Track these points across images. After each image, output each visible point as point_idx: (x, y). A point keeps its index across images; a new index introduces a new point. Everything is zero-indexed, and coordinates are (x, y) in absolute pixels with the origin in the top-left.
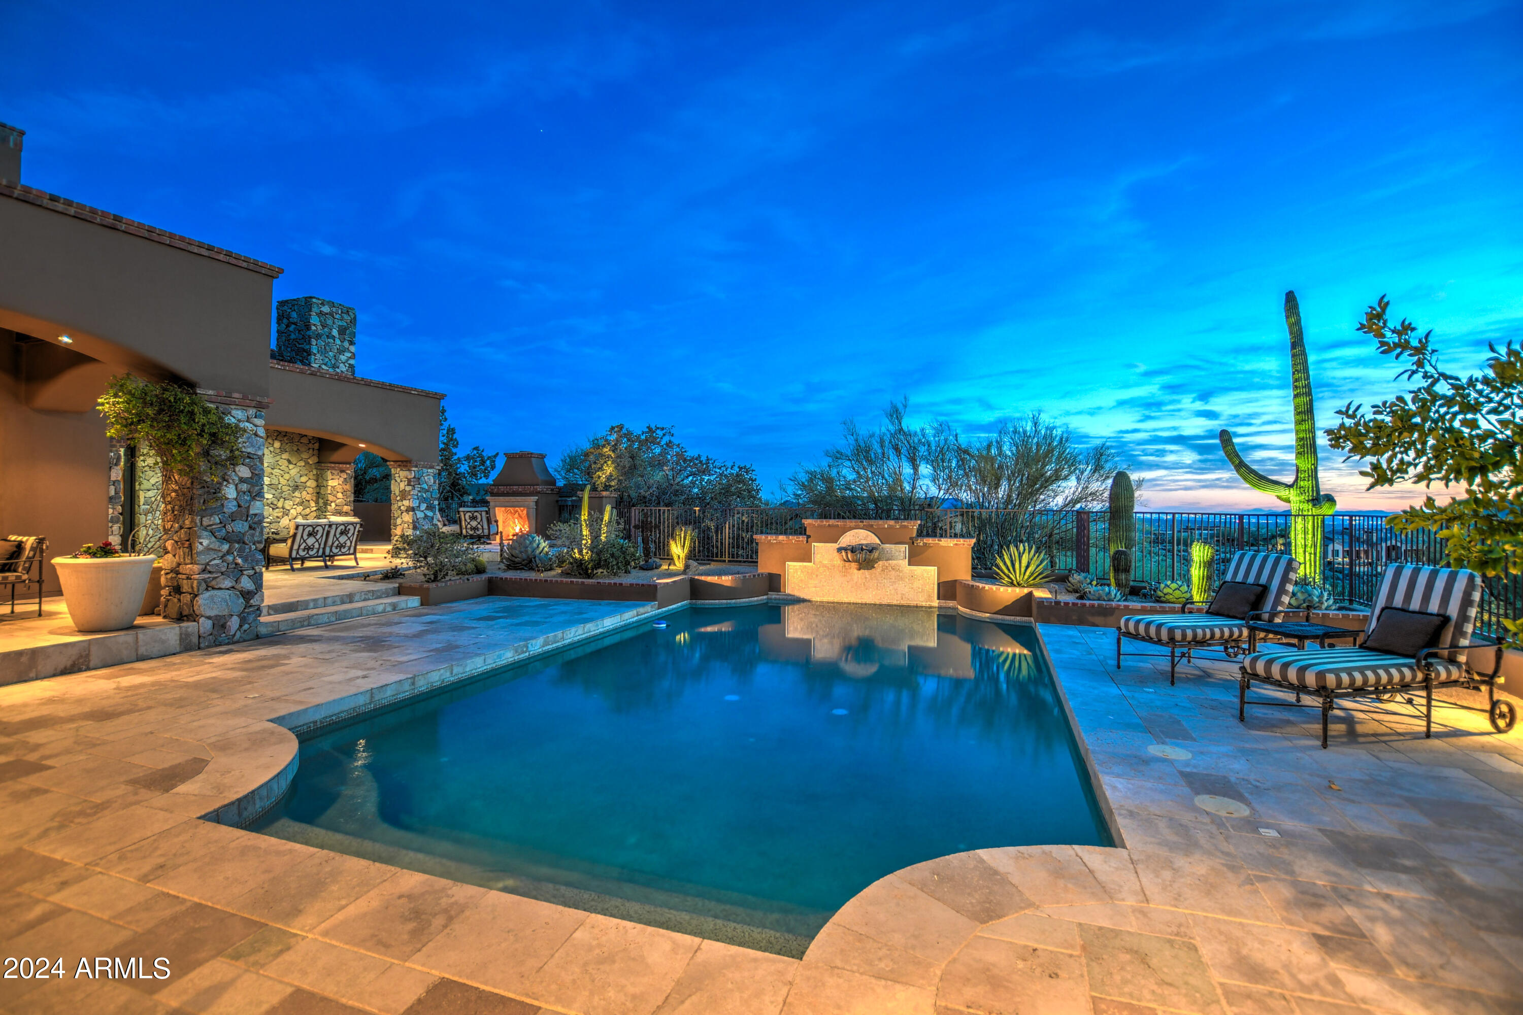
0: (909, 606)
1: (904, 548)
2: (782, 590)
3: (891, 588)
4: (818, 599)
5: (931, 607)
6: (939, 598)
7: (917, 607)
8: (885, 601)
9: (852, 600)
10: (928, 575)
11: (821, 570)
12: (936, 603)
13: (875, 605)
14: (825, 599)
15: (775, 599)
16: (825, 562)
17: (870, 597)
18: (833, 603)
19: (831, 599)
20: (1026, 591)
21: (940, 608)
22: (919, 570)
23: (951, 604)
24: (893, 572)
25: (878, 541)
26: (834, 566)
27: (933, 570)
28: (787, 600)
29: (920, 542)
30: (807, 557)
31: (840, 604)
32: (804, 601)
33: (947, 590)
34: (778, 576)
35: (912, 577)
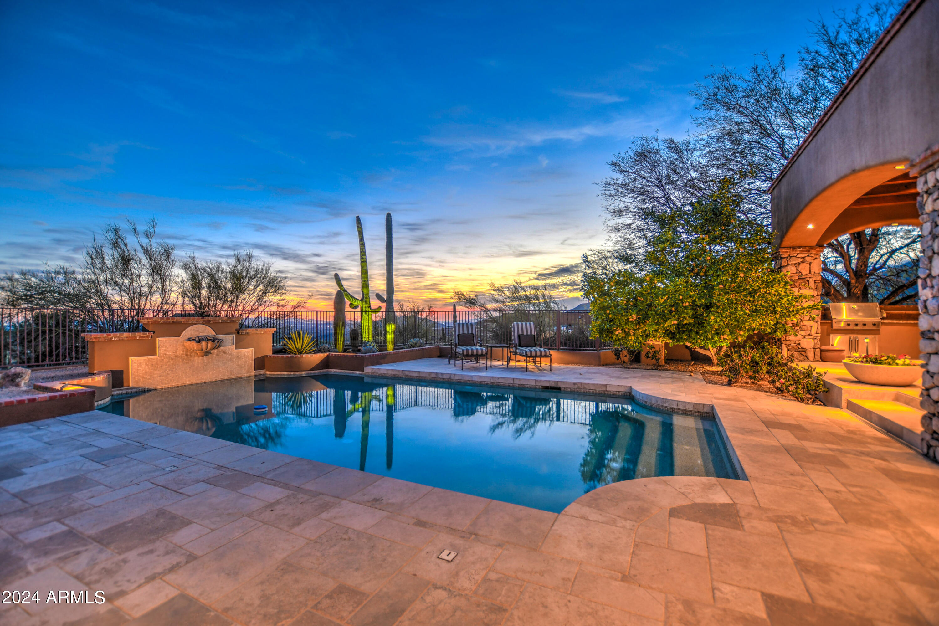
0: (236, 379)
1: (232, 337)
2: (125, 385)
3: (223, 367)
4: (163, 386)
5: (250, 376)
6: (255, 370)
7: (241, 378)
8: (220, 378)
9: (194, 381)
10: (248, 353)
11: (165, 361)
12: (253, 373)
13: (212, 382)
14: (170, 385)
15: (117, 395)
16: (170, 353)
17: (208, 376)
18: (177, 387)
19: (174, 384)
20: (326, 354)
21: (256, 376)
22: (242, 351)
23: (262, 372)
24: (225, 355)
25: (214, 333)
26: (177, 356)
27: (250, 350)
28: (131, 393)
29: (244, 331)
30: (153, 352)
31: (184, 386)
32: (149, 390)
33: (260, 363)
34: (121, 372)
35: (238, 356)
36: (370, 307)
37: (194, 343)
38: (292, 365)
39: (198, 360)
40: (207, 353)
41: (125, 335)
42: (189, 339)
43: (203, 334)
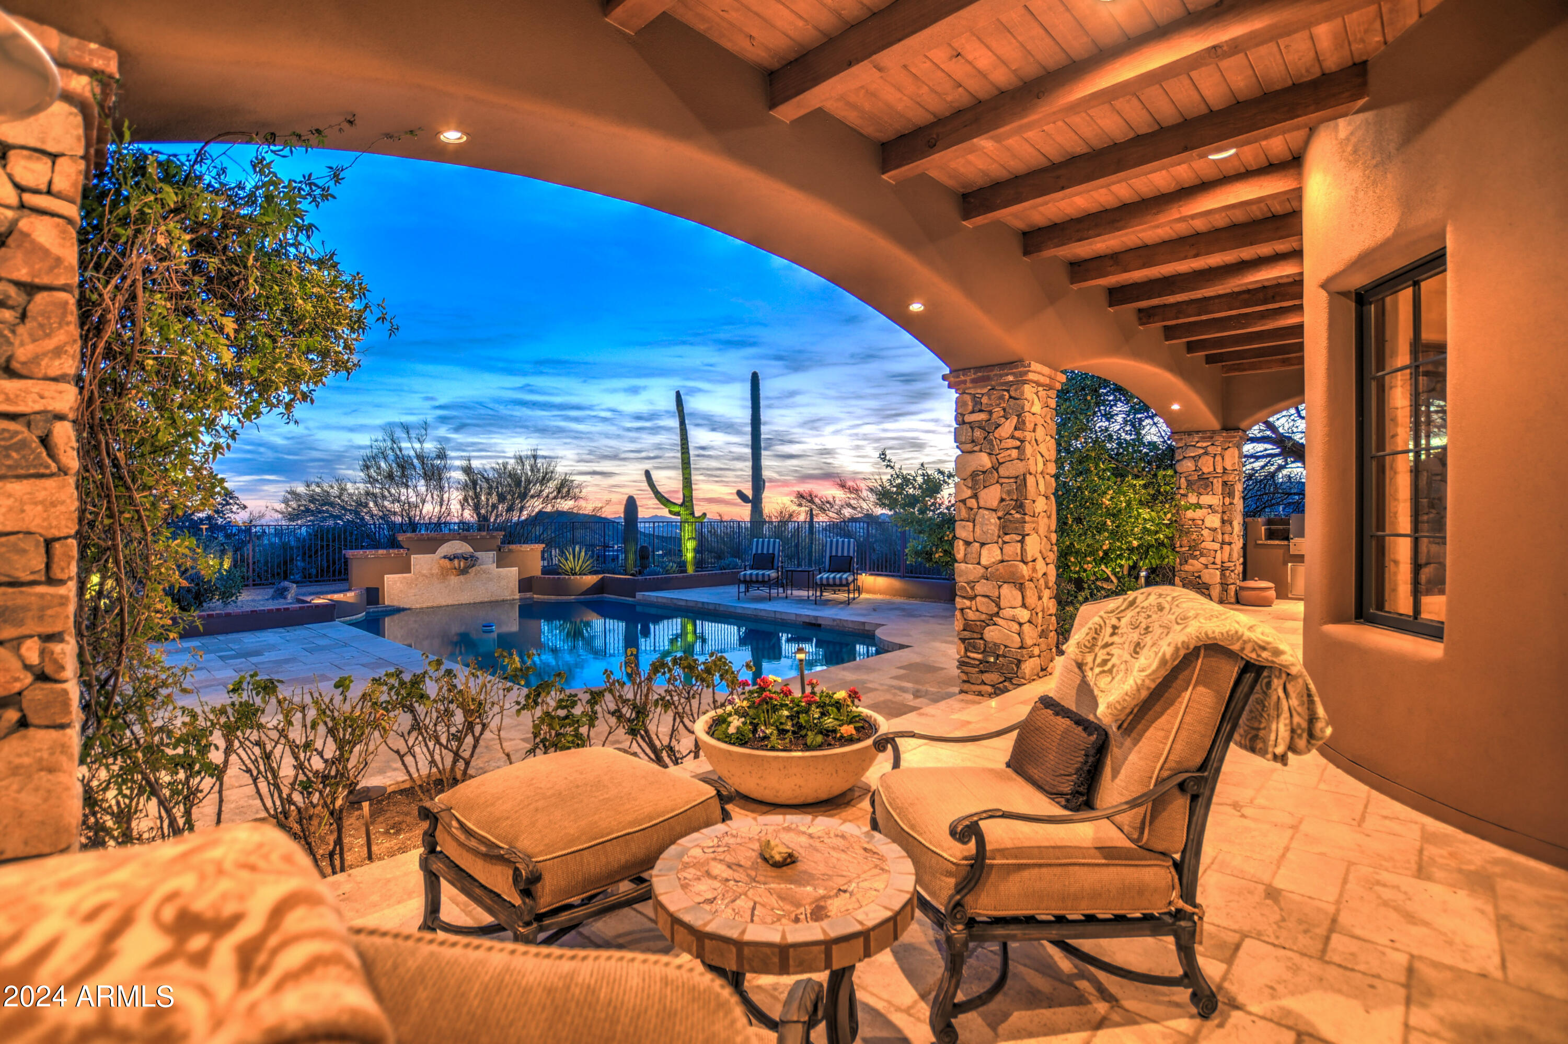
0: (497, 601)
1: (492, 555)
2: (380, 602)
3: (483, 588)
4: (418, 606)
5: (514, 600)
6: (519, 592)
7: (503, 601)
8: (478, 600)
9: (450, 602)
10: (512, 573)
11: (420, 579)
12: (517, 596)
13: (470, 604)
14: (424, 606)
15: (373, 612)
16: (425, 572)
17: (465, 598)
18: (433, 607)
19: (430, 604)
20: (600, 576)
21: (521, 599)
22: (504, 571)
23: (528, 595)
24: (484, 575)
25: (472, 550)
26: (432, 575)
27: (514, 570)
28: (387, 611)
29: (507, 548)
30: (407, 569)
31: (440, 607)
32: (404, 609)
33: (526, 584)
34: (377, 589)
35: (499, 577)
36: (692, 514)
37: (447, 561)
38: (560, 588)
39: (454, 580)
40: (463, 572)
41: (380, 551)
42: (445, 557)
43: (460, 552)
